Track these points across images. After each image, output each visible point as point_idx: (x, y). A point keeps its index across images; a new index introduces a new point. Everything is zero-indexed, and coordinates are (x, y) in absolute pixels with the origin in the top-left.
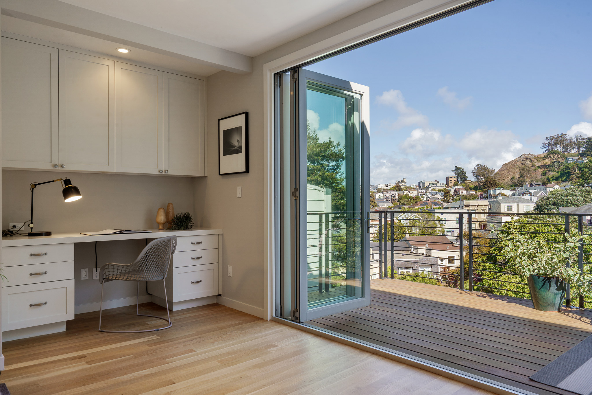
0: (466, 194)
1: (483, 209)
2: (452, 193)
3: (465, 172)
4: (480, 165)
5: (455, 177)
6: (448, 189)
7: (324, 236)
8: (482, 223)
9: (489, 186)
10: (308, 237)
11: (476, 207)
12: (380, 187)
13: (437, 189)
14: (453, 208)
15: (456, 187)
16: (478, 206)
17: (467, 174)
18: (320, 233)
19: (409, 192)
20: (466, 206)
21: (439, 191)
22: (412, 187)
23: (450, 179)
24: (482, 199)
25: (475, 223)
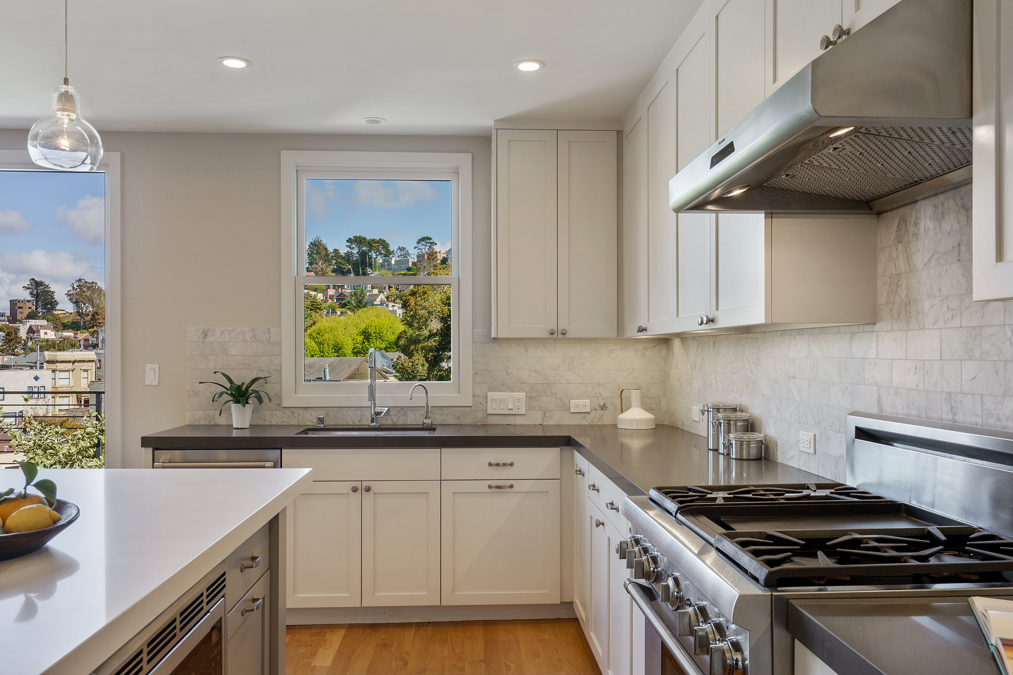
0: (55, 337)
1: (84, 368)
2: (23, 333)
3: (53, 292)
4: (83, 281)
5: (30, 301)
6: (14, 325)
8: (83, 395)
9: (100, 323)
11: (71, 364)
14: (21, 367)
15: (33, 322)
16: (74, 362)
17: (57, 297)
20: (48, 362)
23: (19, 305)
24: (86, 347)
25: (69, 397)
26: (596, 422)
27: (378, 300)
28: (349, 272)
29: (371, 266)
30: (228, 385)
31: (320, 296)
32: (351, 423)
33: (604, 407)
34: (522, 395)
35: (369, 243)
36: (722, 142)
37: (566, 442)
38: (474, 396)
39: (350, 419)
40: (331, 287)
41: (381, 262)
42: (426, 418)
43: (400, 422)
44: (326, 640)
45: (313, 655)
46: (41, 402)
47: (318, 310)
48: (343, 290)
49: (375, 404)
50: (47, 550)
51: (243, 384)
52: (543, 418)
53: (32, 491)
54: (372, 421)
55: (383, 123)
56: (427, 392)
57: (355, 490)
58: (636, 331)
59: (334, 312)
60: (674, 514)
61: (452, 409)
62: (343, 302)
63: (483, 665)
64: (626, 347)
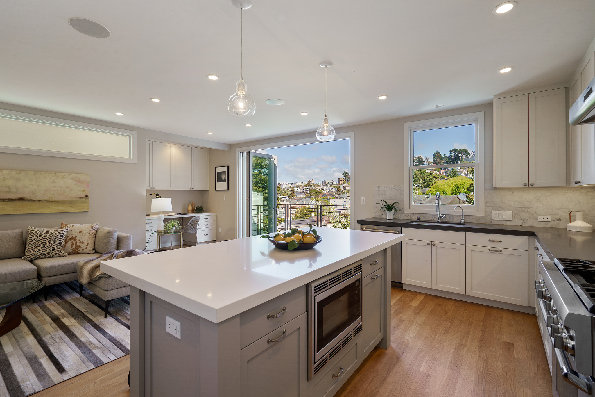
2: (342, 188)
3: (350, 175)
5: (344, 178)
6: (340, 186)
7: (259, 216)
10: (253, 216)
12: (298, 184)
13: (333, 186)
14: (341, 198)
15: (344, 185)
18: (258, 214)
19: (316, 187)
20: (348, 197)
21: (334, 187)
22: (318, 184)
23: (341, 180)
26: (554, 226)
27: (463, 173)
28: (450, 163)
29: (460, 160)
30: (385, 204)
31: (438, 173)
32: (431, 220)
33: (559, 220)
34: (511, 212)
35: (459, 151)
36: (588, 88)
37: (531, 234)
38: (485, 212)
39: (430, 218)
40: (443, 169)
41: (464, 158)
42: (462, 220)
43: (451, 220)
44: (417, 297)
45: (411, 301)
46: (346, 209)
47: (437, 178)
48: (448, 170)
49: (439, 213)
50: (314, 249)
51: (391, 204)
52: (522, 223)
53: (311, 232)
54: (439, 220)
55: (442, 106)
56: (462, 209)
57: (429, 244)
58: (574, 183)
59: (444, 178)
60: (561, 271)
61: (475, 217)
62: (447, 175)
63: (482, 323)
64: (574, 191)
